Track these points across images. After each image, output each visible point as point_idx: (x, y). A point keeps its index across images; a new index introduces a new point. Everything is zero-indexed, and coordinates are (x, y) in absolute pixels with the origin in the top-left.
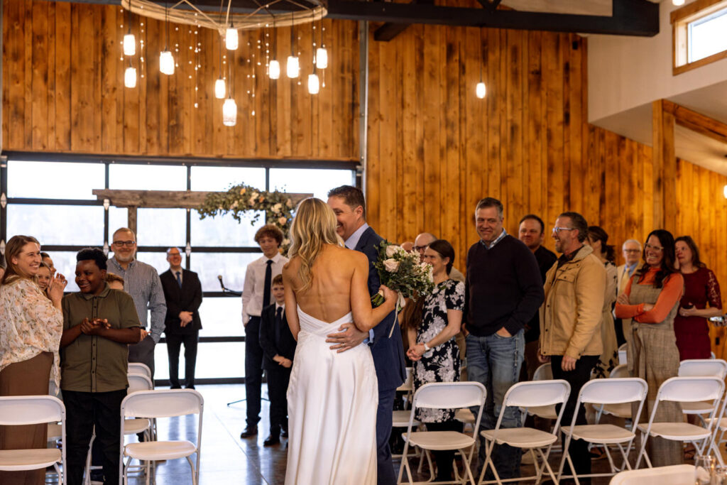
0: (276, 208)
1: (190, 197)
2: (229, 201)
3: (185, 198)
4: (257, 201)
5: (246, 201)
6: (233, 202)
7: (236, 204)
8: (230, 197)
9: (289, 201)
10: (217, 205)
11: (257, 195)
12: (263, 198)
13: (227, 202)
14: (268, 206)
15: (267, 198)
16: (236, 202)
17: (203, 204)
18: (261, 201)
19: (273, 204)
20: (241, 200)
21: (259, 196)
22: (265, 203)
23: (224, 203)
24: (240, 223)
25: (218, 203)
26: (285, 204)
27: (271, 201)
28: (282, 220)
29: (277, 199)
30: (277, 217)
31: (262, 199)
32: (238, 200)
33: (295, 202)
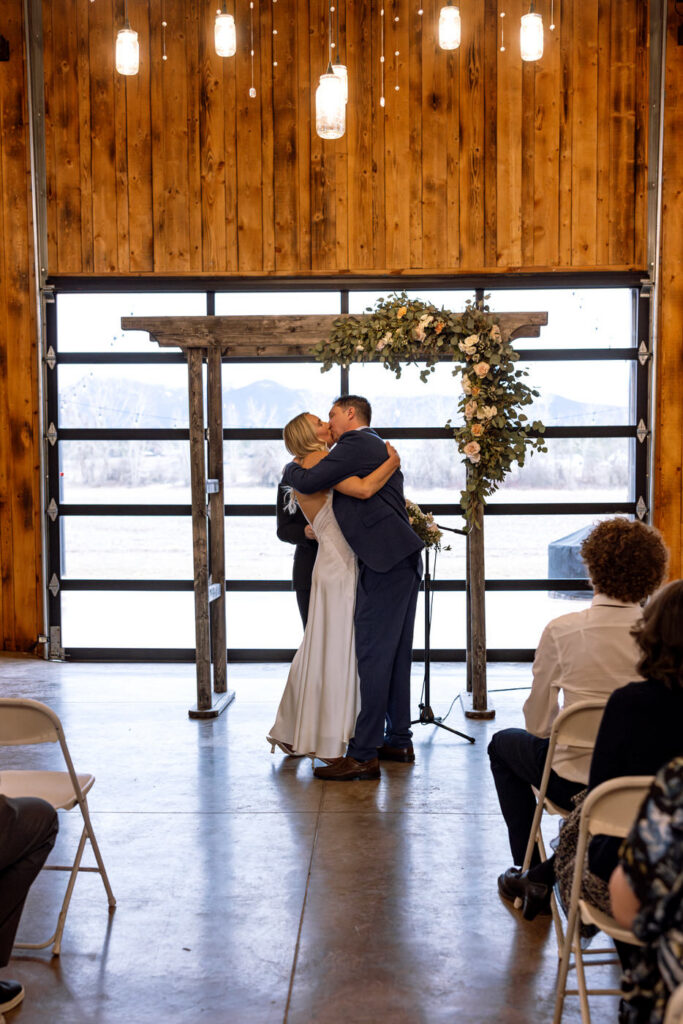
0: (468, 344)
1: (301, 327)
2: (375, 332)
3: (293, 330)
4: (430, 330)
5: (407, 332)
6: (384, 335)
7: (388, 338)
8: (377, 325)
9: (495, 328)
10: (353, 342)
11: (431, 318)
12: (444, 325)
13: (371, 334)
14: (454, 341)
15: (450, 324)
16: (389, 334)
17: (328, 341)
18: (438, 332)
19: (463, 336)
20: (398, 331)
21: (435, 320)
22: (447, 334)
23: (366, 336)
24: (398, 377)
25: (355, 337)
26: (486, 335)
27: (458, 330)
28: (482, 368)
29: (471, 325)
30: (471, 363)
31: (440, 326)
32: (393, 330)
33: (508, 332)
